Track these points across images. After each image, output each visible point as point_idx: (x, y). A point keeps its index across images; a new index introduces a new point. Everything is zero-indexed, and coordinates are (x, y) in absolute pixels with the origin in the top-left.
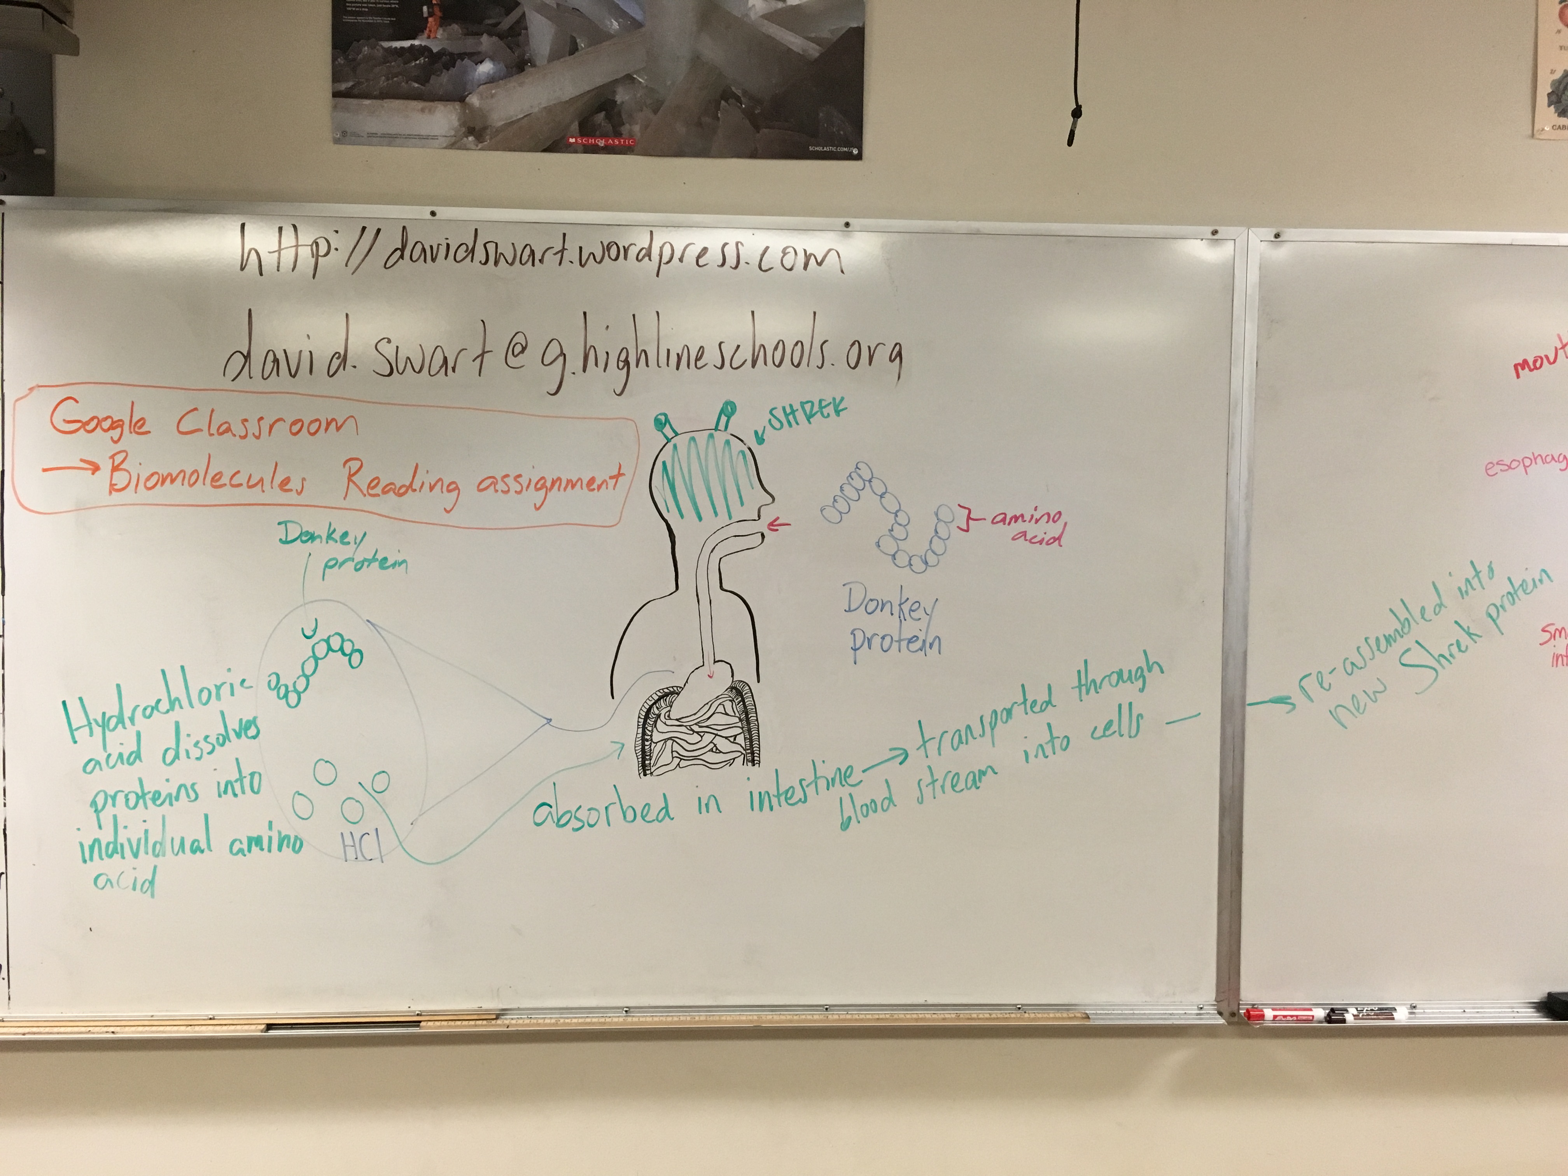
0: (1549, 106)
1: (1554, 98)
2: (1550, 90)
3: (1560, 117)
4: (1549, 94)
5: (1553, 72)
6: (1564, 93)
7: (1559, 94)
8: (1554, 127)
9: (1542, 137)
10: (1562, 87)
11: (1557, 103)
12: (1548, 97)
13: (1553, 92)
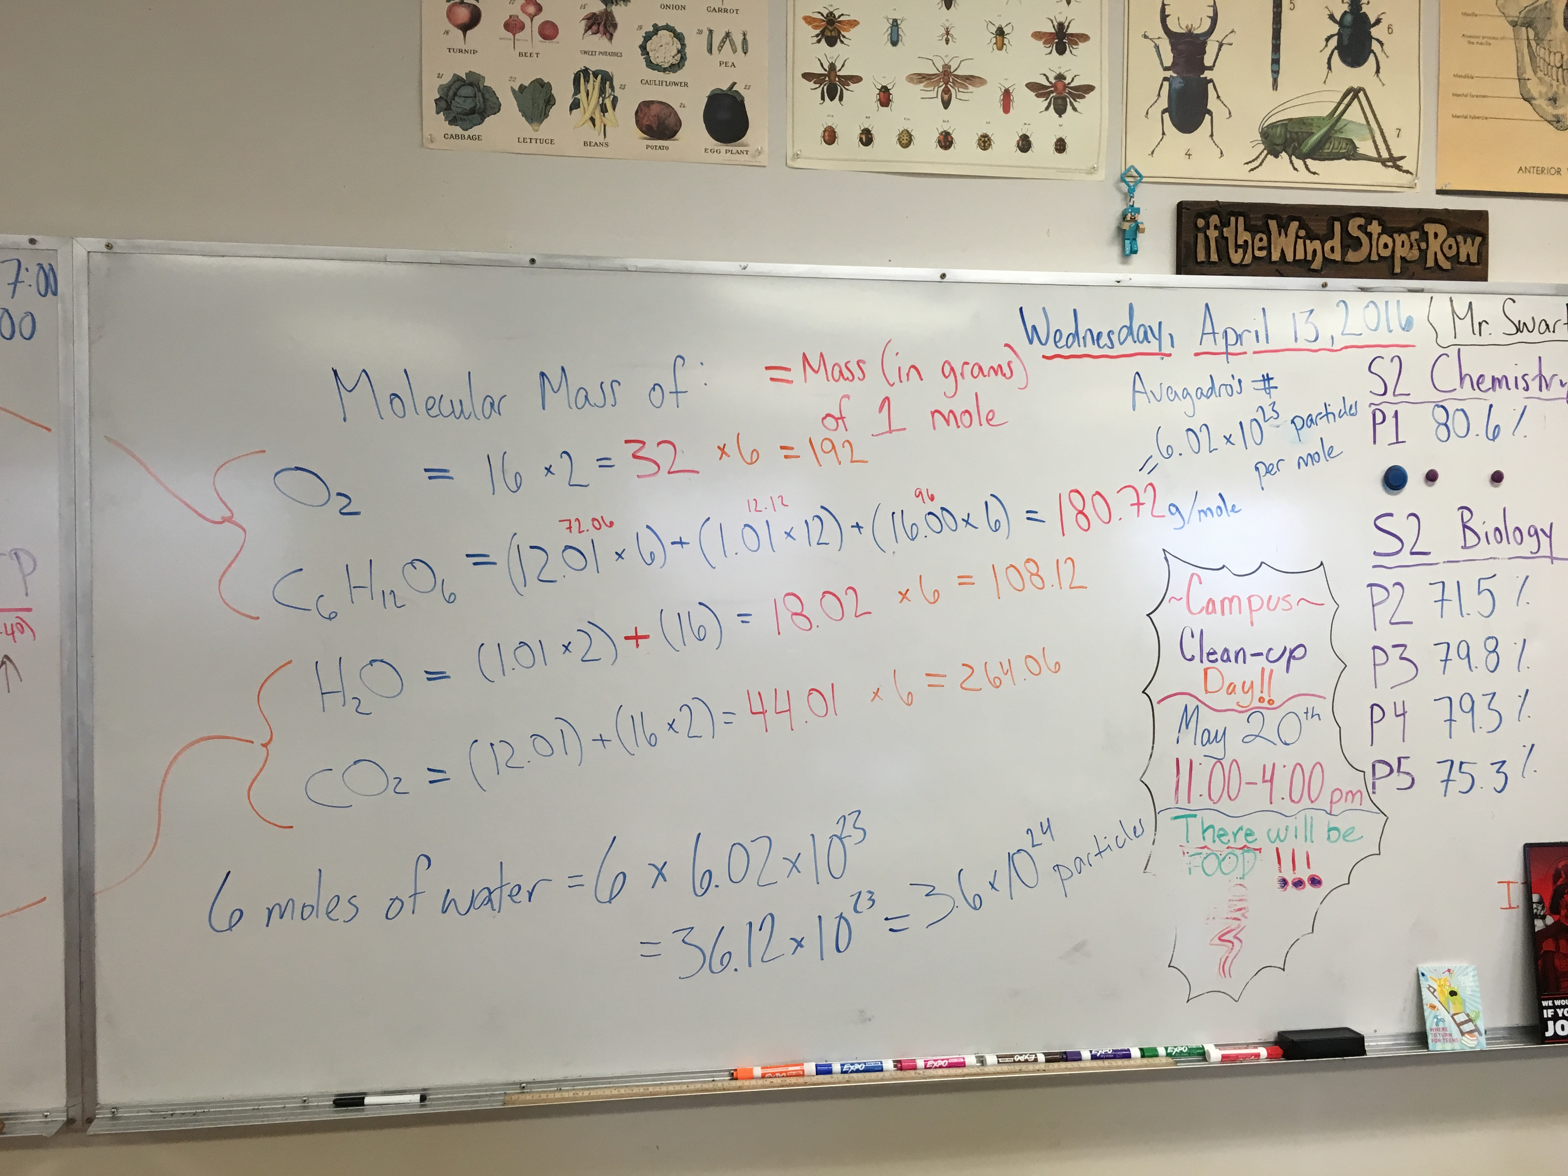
0: (438, 113)
1: (443, 104)
2: (438, 96)
3: (452, 125)
4: (436, 101)
5: (440, 76)
6: (454, 99)
7: (449, 101)
8: (446, 136)
9: (431, 146)
10: (451, 93)
11: (446, 110)
12: (436, 103)
13: (441, 97)
